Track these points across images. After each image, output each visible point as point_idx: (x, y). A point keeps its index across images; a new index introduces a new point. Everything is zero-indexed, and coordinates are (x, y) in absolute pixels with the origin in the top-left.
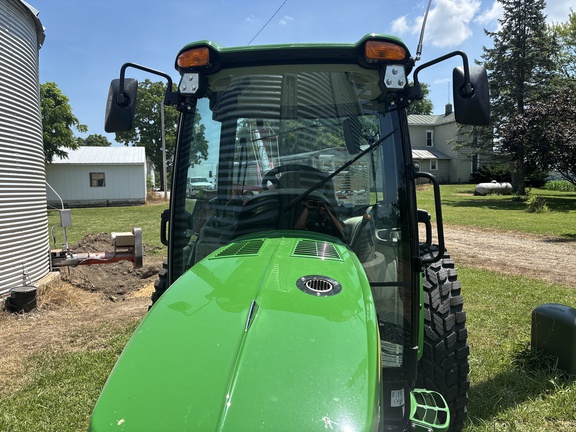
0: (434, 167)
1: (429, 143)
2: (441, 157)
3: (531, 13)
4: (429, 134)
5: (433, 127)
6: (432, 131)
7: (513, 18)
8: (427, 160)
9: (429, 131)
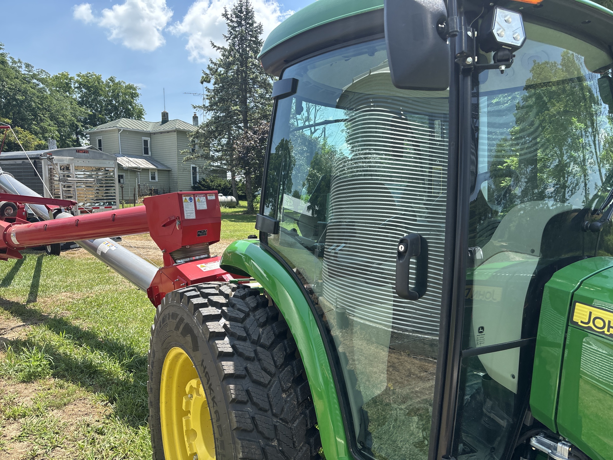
0: (153, 178)
1: (146, 152)
2: (160, 168)
3: (252, 36)
4: (146, 142)
5: (150, 134)
6: (148, 139)
7: (236, 37)
8: (146, 170)
9: (146, 138)
